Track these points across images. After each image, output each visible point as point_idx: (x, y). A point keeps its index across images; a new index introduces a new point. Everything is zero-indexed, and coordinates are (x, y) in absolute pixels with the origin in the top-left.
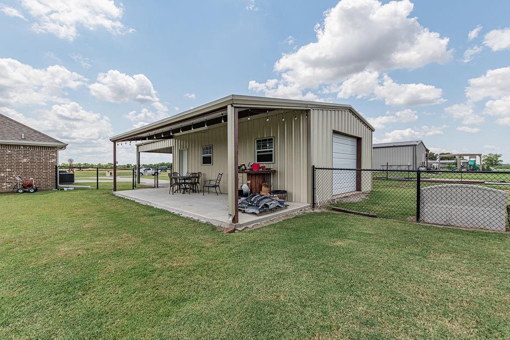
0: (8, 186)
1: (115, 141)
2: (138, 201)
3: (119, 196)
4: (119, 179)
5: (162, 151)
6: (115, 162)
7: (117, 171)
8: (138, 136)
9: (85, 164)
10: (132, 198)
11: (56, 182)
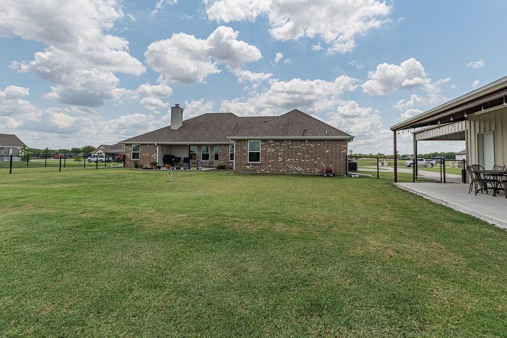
0: (319, 170)
1: (395, 130)
2: (427, 198)
3: (402, 188)
4: (399, 170)
5: (445, 138)
6: (395, 152)
7: (398, 161)
8: (424, 121)
9: (360, 154)
10: (417, 192)
11: (346, 170)
